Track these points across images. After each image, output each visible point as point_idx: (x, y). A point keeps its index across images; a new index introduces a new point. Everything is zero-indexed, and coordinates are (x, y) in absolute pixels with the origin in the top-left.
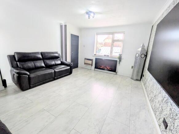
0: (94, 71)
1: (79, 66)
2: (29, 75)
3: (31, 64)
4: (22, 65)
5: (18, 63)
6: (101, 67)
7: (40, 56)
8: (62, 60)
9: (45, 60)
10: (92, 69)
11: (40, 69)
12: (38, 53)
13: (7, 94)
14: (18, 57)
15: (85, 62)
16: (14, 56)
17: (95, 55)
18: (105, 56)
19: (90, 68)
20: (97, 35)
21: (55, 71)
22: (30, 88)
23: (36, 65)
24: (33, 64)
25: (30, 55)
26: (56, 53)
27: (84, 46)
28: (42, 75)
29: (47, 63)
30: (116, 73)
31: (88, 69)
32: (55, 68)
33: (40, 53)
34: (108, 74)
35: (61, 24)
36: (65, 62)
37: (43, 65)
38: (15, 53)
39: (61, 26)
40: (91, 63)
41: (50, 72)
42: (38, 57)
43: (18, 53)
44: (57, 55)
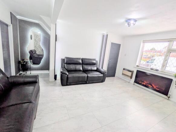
0: (133, 85)
1: (116, 76)
2: (68, 75)
3: (72, 67)
4: (67, 67)
5: (65, 64)
6: (144, 82)
7: (81, 61)
8: (98, 67)
9: (84, 65)
10: (130, 82)
11: (77, 72)
12: (79, 59)
13: (55, 85)
14: (66, 61)
15: (123, 73)
16: (64, 59)
17: (137, 66)
18: (152, 69)
19: (129, 81)
20: (143, 42)
21: (87, 76)
22: (67, 85)
23: (76, 68)
24: (74, 67)
25: (74, 60)
26: (94, 60)
27: (125, 55)
28: (76, 77)
29: (84, 68)
30: (169, 97)
31: (126, 82)
32: (89, 73)
33: (81, 59)
34: (153, 95)
35: (103, 34)
36: (101, 69)
37: (81, 69)
38: (65, 57)
39: (103, 36)
40: (130, 75)
41: (84, 76)
42: (78, 62)
43: (67, 58)
44: (94, 62)
